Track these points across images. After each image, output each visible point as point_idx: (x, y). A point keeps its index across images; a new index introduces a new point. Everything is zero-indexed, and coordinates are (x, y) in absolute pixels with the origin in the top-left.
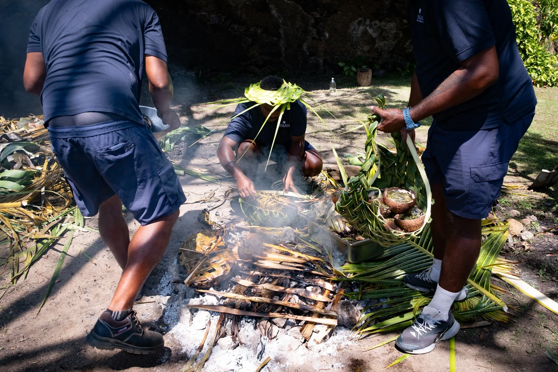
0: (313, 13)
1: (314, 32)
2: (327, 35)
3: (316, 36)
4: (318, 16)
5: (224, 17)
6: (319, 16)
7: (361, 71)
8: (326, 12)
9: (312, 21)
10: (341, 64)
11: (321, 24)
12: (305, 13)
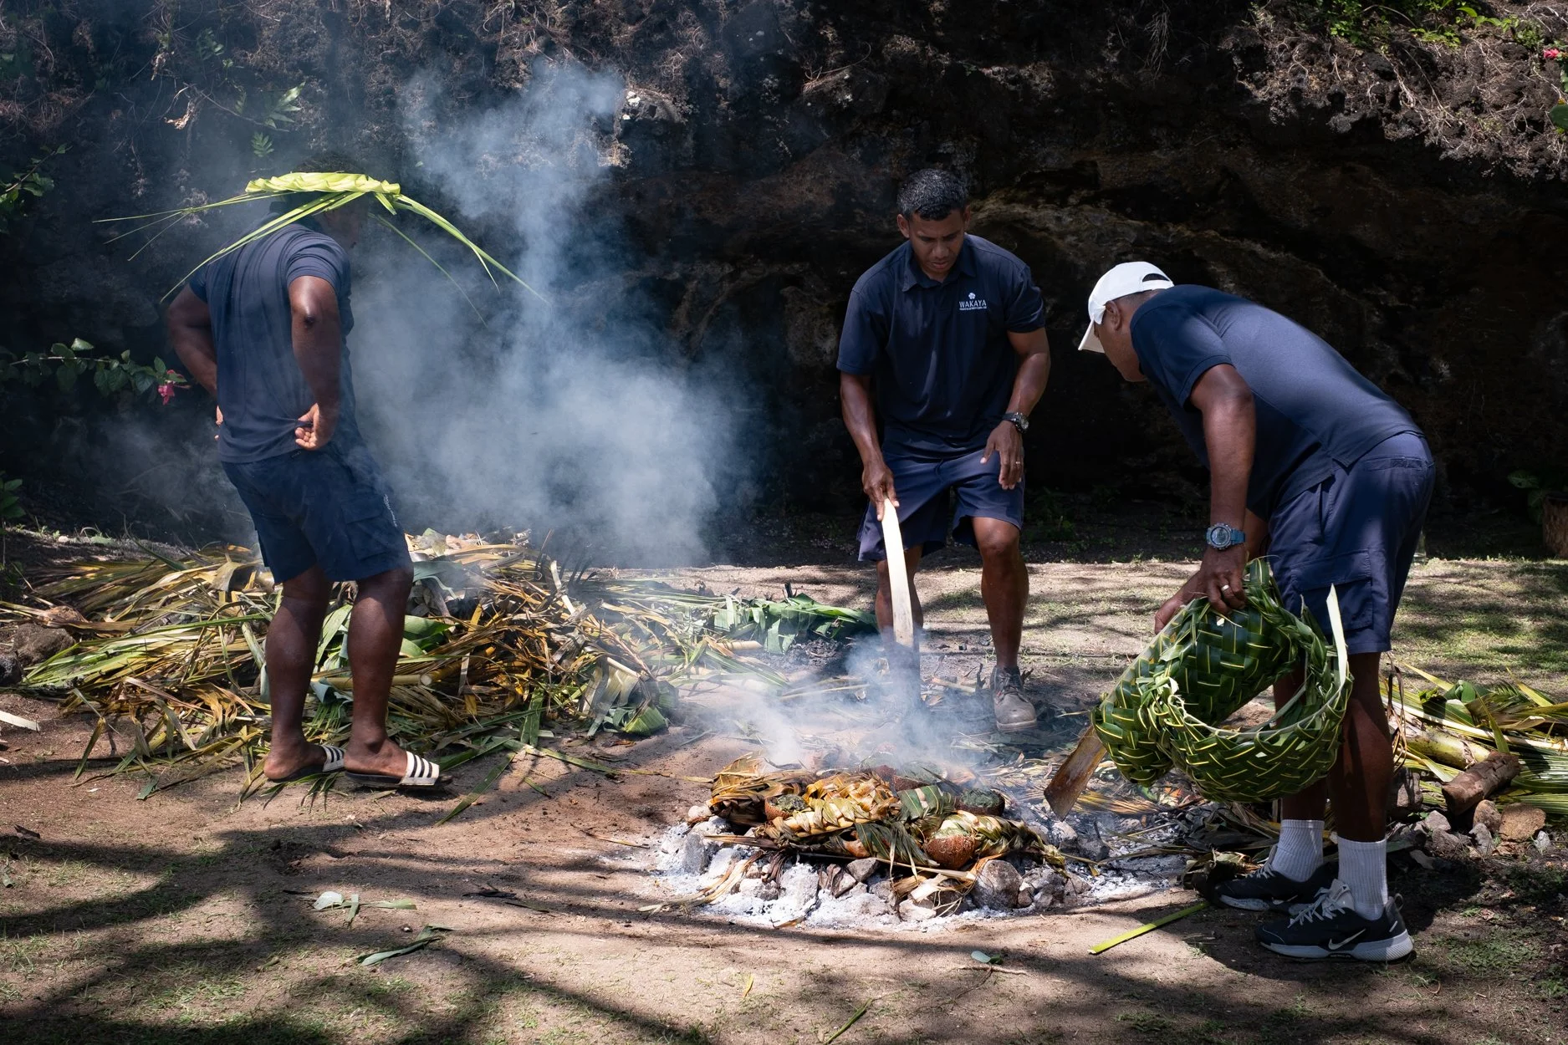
0: (1373, 292)
1: (1390, 359)
2: (1444, 368)
3: (1401, 372)
4: (1394, 302)
5: (1053, 301)
6: (1397, 303)
7: (1553, 502)
8: (1419, 290)
9: (1375, 319)
10: (1517, 480)
11: (1412, 328)
12: (1344, 292)
